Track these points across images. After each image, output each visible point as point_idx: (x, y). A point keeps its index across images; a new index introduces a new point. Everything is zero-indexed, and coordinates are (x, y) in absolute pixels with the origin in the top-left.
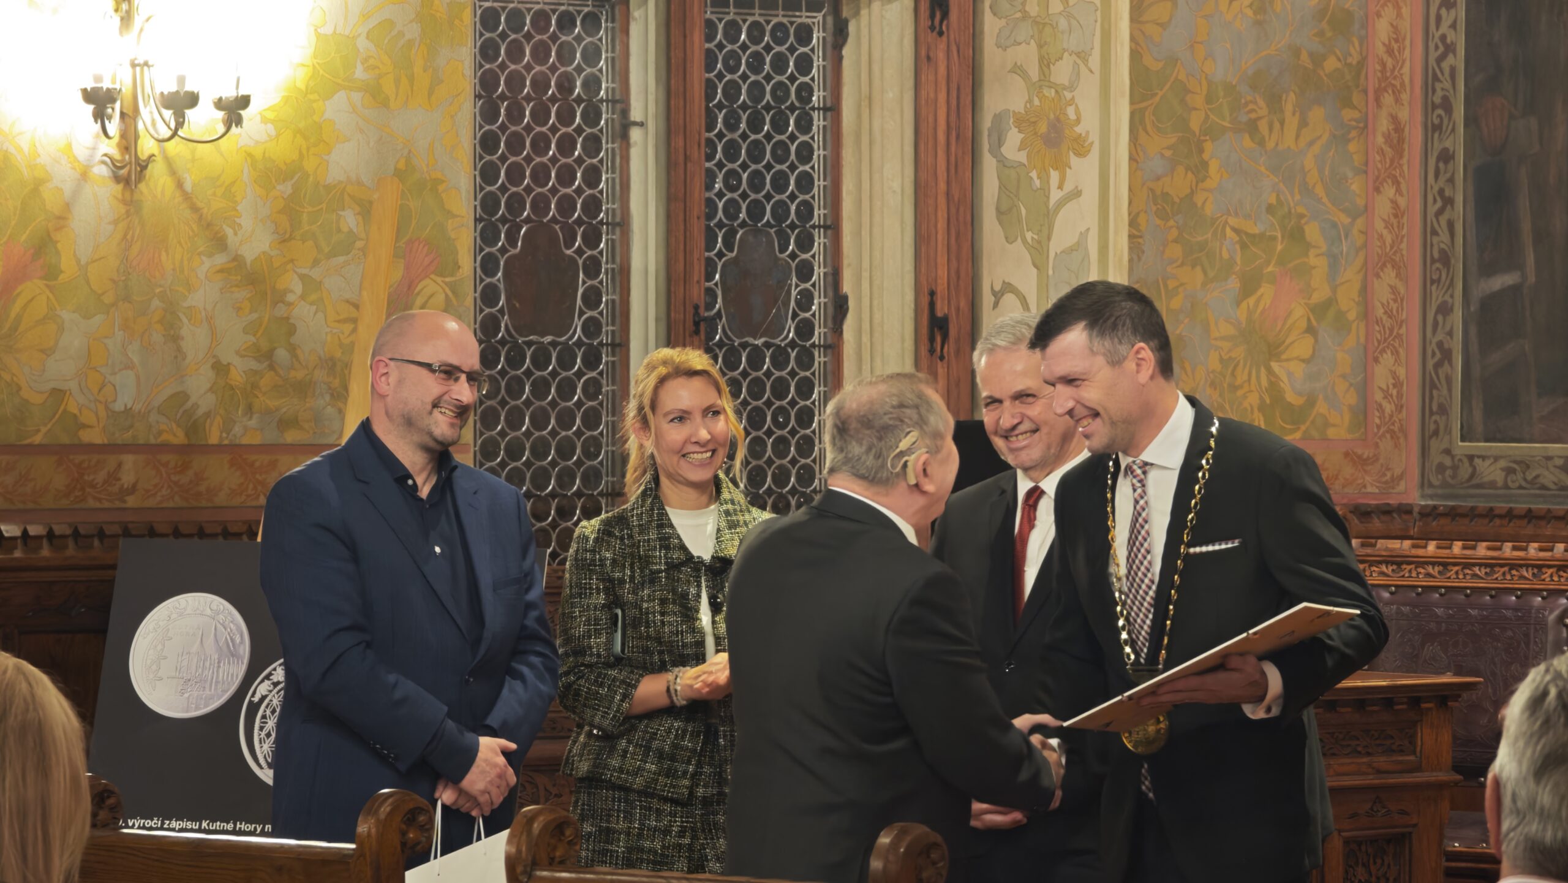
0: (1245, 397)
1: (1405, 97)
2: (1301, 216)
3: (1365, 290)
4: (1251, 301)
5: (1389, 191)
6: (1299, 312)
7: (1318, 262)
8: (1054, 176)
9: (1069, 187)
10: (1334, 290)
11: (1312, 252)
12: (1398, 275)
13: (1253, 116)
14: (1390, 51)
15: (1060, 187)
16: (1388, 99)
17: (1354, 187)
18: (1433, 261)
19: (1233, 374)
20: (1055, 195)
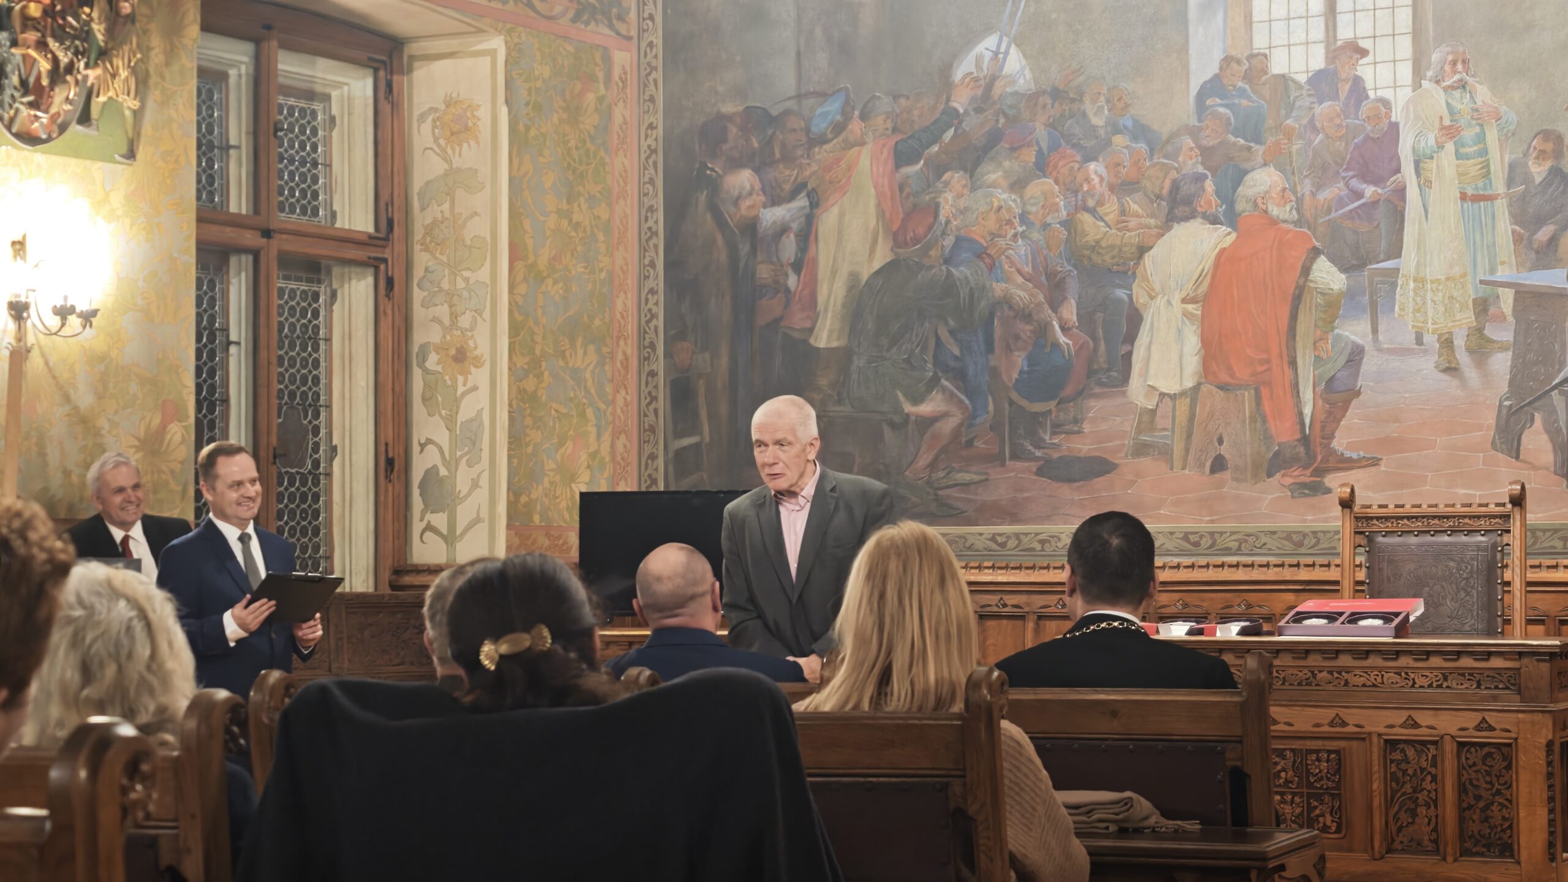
0: (560, 503)
1: (629, 342)
2: (585, 404)
3: (613, 446)
4: (562, 450)
5: (623, 392)
6: (584, 456)
7: (593, 430)
8: (460, 379)
9: (470, 385)
10: (599, 445)
11: (590, 424)
12: (627, 439)
13: (563, 348)
14: (623, 317)
15: (464, 385)
16: (622, 343)
17: (608, 390)
18: (645, 431)
19: (555, 490)
20: (461, 389)
